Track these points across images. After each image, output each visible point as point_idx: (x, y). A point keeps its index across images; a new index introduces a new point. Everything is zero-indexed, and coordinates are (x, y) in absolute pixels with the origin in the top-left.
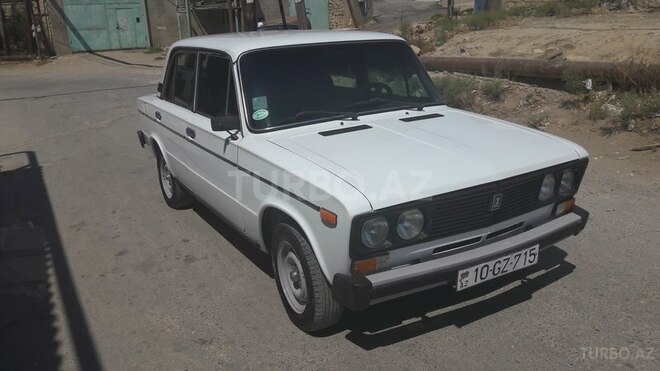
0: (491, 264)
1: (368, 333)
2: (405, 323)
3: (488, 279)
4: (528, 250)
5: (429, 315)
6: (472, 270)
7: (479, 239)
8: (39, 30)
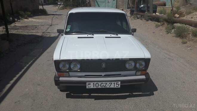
0: (100, 83)
1: (72, 94)
2: (84, 95)
3: (99, 87)
4: (115, 83)
5: (92, 95)
6: (92, 83)
7: (101, 75)
8: (88, 1)
